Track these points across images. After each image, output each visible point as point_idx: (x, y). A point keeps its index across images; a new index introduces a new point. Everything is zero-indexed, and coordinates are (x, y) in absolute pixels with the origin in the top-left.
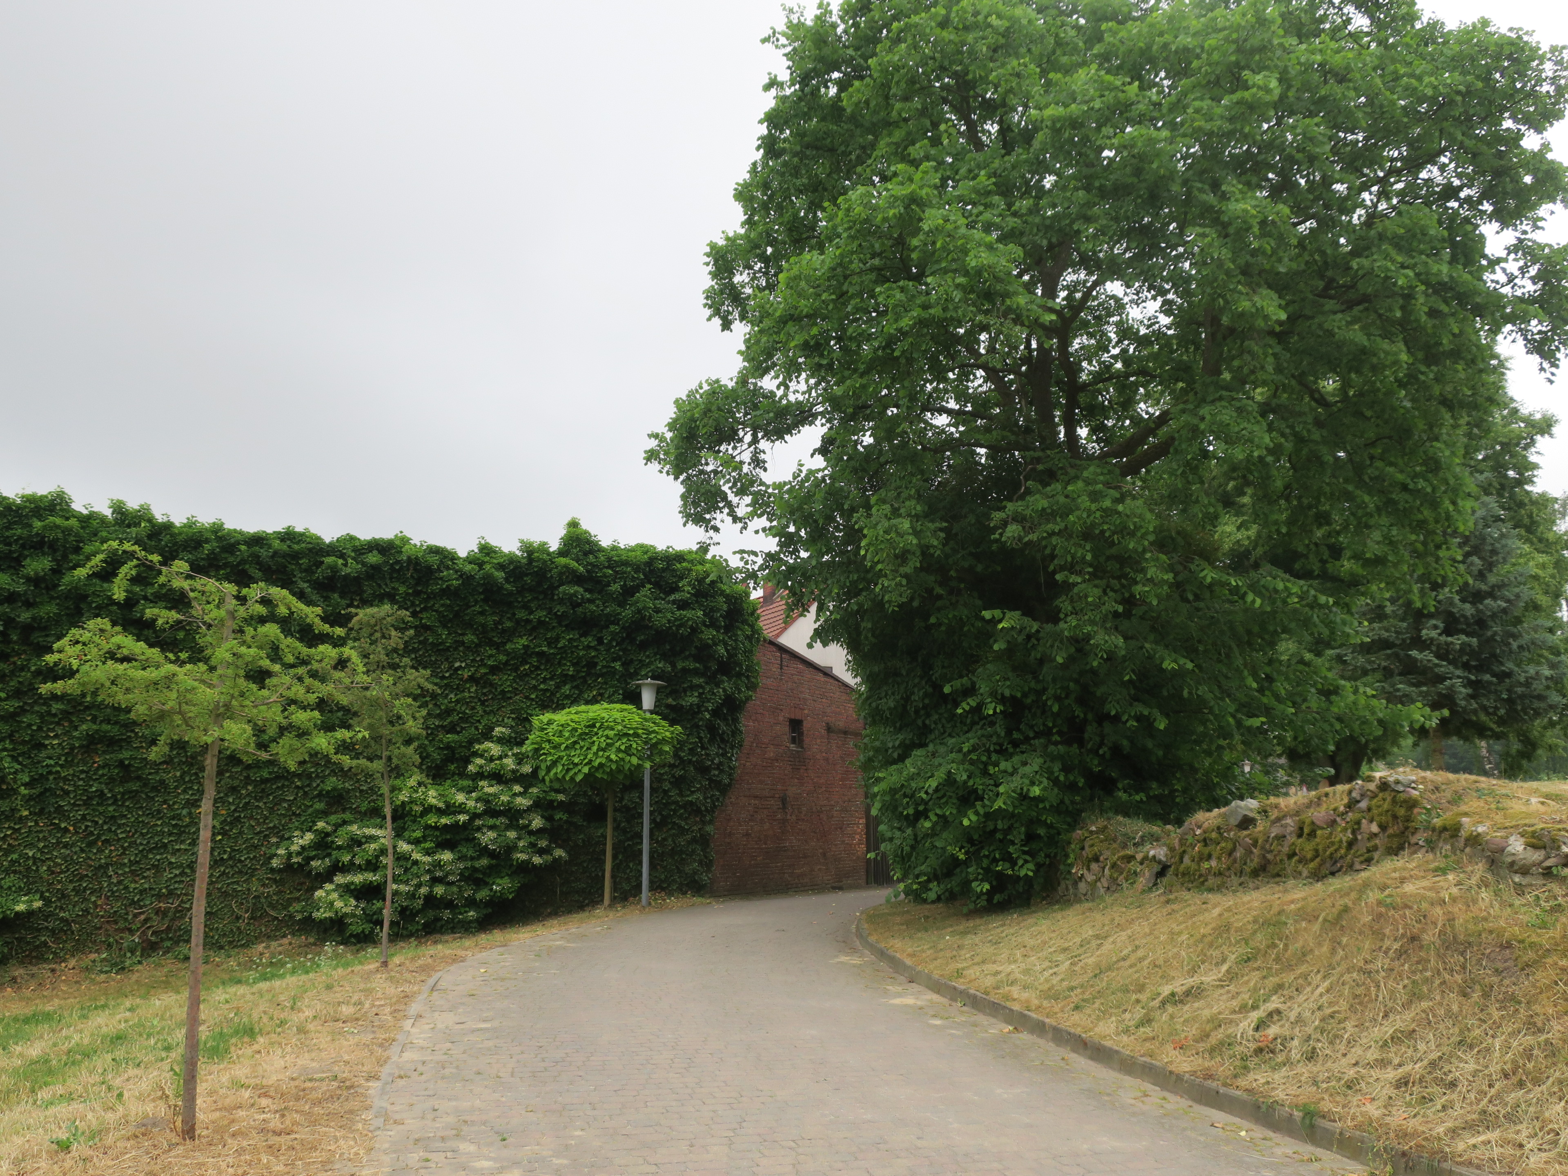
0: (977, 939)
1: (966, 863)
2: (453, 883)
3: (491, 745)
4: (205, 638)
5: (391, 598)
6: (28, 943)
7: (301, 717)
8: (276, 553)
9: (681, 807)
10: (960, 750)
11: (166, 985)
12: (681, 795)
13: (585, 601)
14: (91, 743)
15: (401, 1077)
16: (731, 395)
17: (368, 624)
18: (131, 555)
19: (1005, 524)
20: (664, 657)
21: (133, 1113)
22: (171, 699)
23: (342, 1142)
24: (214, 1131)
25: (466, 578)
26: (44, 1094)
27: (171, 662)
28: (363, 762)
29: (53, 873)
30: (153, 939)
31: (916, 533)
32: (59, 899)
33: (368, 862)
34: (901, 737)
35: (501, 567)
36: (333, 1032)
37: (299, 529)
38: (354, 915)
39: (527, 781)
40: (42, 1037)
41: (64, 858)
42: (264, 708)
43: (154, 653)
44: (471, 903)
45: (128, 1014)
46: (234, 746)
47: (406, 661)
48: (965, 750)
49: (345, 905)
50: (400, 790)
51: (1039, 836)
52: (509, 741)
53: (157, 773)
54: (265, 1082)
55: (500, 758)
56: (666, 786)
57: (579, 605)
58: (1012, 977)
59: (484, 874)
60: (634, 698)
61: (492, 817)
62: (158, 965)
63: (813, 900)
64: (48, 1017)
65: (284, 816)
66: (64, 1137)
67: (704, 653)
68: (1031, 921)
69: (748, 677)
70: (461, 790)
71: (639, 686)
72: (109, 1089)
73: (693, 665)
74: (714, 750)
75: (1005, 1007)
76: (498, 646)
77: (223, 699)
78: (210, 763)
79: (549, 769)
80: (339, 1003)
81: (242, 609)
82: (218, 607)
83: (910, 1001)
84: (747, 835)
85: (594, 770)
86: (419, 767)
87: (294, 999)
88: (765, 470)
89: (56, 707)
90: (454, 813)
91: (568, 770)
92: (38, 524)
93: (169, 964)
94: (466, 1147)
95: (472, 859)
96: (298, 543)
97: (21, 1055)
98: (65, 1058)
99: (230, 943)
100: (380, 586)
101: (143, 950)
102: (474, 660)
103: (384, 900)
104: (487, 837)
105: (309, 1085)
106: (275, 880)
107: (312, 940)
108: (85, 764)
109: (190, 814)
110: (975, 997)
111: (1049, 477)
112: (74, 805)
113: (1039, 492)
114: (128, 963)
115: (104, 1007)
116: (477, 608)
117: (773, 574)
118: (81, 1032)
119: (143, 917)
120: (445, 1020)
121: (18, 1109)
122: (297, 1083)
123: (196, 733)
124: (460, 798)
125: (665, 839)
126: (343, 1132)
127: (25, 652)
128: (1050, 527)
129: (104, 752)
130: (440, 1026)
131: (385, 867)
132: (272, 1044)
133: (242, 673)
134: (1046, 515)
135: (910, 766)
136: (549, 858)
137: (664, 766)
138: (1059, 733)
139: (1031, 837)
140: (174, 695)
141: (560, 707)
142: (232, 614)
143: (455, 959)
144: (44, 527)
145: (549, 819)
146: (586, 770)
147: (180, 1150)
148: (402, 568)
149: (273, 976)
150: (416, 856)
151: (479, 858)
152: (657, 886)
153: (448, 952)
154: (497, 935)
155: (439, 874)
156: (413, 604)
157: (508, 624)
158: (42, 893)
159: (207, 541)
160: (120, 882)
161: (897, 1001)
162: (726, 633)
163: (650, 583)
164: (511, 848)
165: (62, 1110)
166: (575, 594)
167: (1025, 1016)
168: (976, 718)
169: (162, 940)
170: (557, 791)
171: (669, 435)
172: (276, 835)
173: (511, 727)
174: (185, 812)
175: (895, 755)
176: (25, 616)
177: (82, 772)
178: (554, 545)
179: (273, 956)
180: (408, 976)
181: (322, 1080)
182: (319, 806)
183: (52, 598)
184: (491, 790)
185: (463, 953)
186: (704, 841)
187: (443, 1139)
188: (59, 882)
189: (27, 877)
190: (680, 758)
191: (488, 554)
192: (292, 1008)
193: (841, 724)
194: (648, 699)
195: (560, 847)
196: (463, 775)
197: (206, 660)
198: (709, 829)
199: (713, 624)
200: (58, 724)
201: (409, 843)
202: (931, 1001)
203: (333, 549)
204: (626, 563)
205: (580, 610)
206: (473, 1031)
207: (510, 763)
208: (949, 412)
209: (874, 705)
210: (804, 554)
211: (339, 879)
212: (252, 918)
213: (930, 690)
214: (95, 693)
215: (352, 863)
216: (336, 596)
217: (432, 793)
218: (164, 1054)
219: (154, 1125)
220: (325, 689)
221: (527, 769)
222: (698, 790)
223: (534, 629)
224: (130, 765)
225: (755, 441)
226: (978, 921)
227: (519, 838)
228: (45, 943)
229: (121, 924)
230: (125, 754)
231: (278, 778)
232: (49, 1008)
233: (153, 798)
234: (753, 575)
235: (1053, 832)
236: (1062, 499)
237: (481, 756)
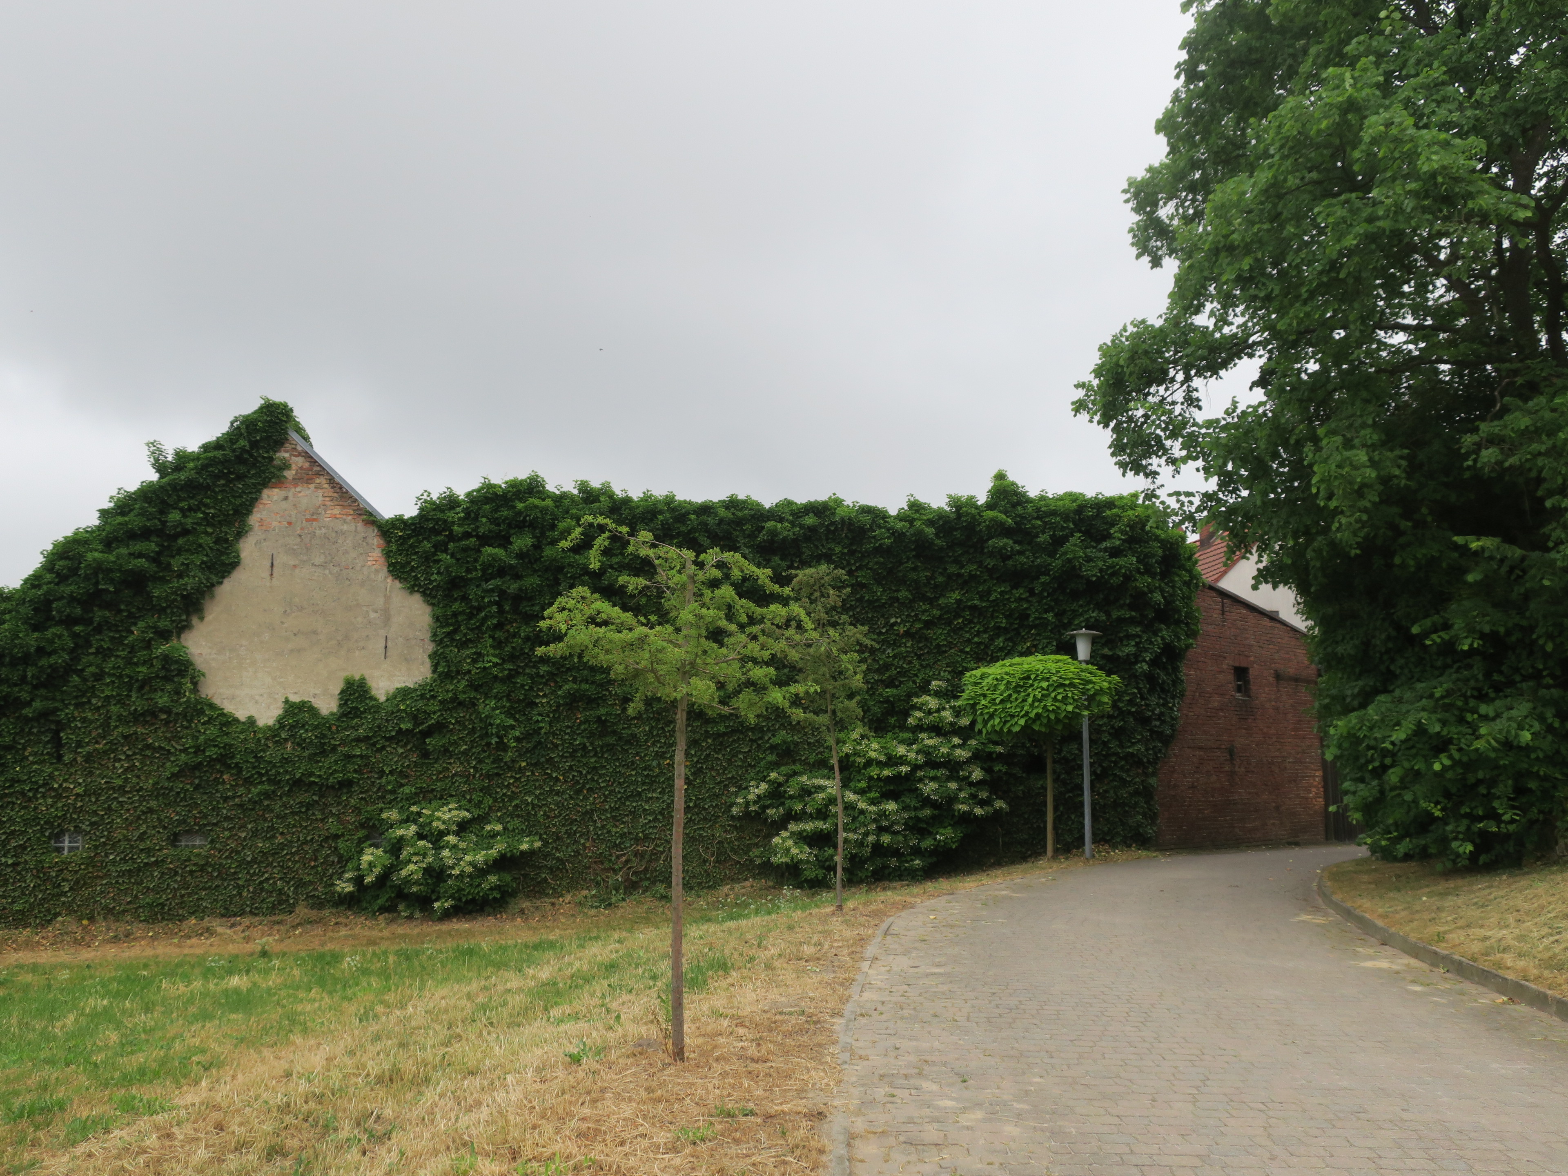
0: (1460, 901)
1: (1444, 821)
2: (898, 832)
3: (928, 698)
4: (670, 602)
5: (827, 558)
6: (532, 879)
7: (759, 673)
8: (721, 521)
9: (1122, 759)
10: (1431, 696)
11: (646, 920)
12: (1121, 746)
13: (1014, 553)
14: (574, 701)
15: (862, 1015)
16: (1160, 335)
17: (808, 584)
18: (602, 528)
19: (1478, 447)
20: (1098, 607)
21: (630, 1034)
22: (644, 659)
23: (813, 1073)
24: (700, 1055)
25: (898, 536)
26: (555, 1012)
27: (643, 624)
28: (811, 716)
29: (548, 817)
30: (633, 878)
31: (1373, 463)
32: (555, 841)
33: (819, 811)
34: (1360, 683)
35: (931, 523)
36: (797, 971)
37: (741, 497)
38: (808, 862)
39: (966, 733)
40: (548, 962)
41: (557, 804)
42: (724, 665)
43: (628, 617)
44: (917, 852)
45: (617, 945)
46: (700, 701)
47: (844, 618)
48: (1437, 695)
49: (800, 852)
50: (844, 743)
51: (1530, 790)
52: (946, 694)
53: (629, 728)
54: (740, 1013)
55: (938, 711)
56: (1105, 737)
57: (1009, 557)
58: (1503, 944)
59: (927, 823)
60: (1070, 649)
61: (933, 768)
62: (639, 903)
63: (1269, 855)
64: (552, 945)
65: (741, 767)
66: (575, 1051)
67: (1140, 601)
68: (1524, 882)
69: (1187, 624)
70: (902, 742)
71: (1073, 637)
72: (608, 1011)
73: (1128, 614)
74: (1154, 700)
75: (1497, 976)
76: (931, 601)
77: (688, 658)
78: (681, 717)
79: (985, 722)
80: (801, 943)
81: (700, 573)
82: (679, 572)
83: (1384, 964)
84: (1193, 787)
85: (1031, 722)
86: (862, 720)
87: (761, 938)
88: (1200, 408)
89: (543, 669)
90: (896, 764)
91: (1006, 722)
92: (520, 506)
93: (648, 902)
94: (928, 1086)
95: (916, 809)
96: (741, 510)
97: (534, 977)
98: (569, 982)
99: (700, 884)
100: (817, 547)
101: (626, 888)
102: (908, 616)
103: (835, 847)
104: (929, 788)
105: (778, 1017)
106: (735, 827)
107: (771, 884)
108: (569, 720)
109: (659, 765)
110: (1460, 963)
111: (1532, 389)
112: (562, 756)
113: (1518, 408)
114: (614, 899)
115: (597, 938)
116: (910, 565)
117: (1214, 515)
118: (580, 959)
119: (624, 859)
120: (902, 963)
121: (536, 1024)
122: (769, 1015)
123: (667, 690)
124: (901, 750)
125: (1106, 791)
126: (813, 1064)
127: (516, 620)
128: (1535, 447)
129: (584, 709)
130: (895, 968)
131: (835, 815)
132: (743, 978)
133: (704, 633)
134: (1530, 434)
135: (1372, 712)
136: (990, 809)
137: (1102, 717)
138: (1552, 676)
139: (1520, 791)
140: (647, 655)
141: (994, 660)
142: (692, 578)
143: (905, 906)
144: (526, 507)
145: (988, 770)
146: (1022, 722)
147: (672, 1070)
148: (836, 529)
149: (740, 916)
150: (862, 805)
151: (922, 808)
152: (1100, 839)
153: (897, 898)
154: (944, 884)
155: (885, 823)
156: (849, 563)
157: (941, 579)
158: (541, 835)
159: (661, 512)
160: (603, 827)
161: (1369, 964)
162: (1162, 579)
163: (1080, 531)
164: (952, 799)
165: (570, 1027)
166: (1004, 547)
167: (1521, 986)
168: (1449, 661)
169: (641, 880)
170: (996, 743)
171: (1095, 382)
172: (735, 785)
173: (948, 680)
174: (655, 763)
175: (1356, 703)
176: (513, 587)
177: (568, 727)
178: (982, 499)
179: (737, 897)
180: (862, 920)
181: (790, 1014)
182: (772, 758)
183: (535, 571)
184: (930, 742)
185: (912, 900)
186: (1147, 793)
187: (906, 1077)
188: (554, 825)
189: (528, 821)
190: (1119, 709)
191: (917, 511)
192: (759, 946)
193: (1291, 671)
194: (1083, 649)
195: (1001, 798)
196: (903, 727)
197: (671, 621)
198: (1153, 781)
199: (1148, 571)
200: (546, 684)
201: (855, 793)
202: (1408, 965)
203: (774, 514)
204: (1054, 513)
205: (1010, 563)
206: (927, 975)
207: (947, 715)
208: (1405, 328)
209: (1329, 650)
210: (1245, 493)
211: (793, 827)
212: (717, 861)
213: (1394, 633)
214: (580, 656)
215: (803, 811)
216: (777, 558)
217: (875, 745)
218: (651, 983)
219: (649, 1045)
220: (779, 647)
221: (965, 721)
222: (1139, 741)
223: (966, 583)
224: (606, 720)
225: (1188, 379)
226: (1460, 882)
227: (960, 789)
228: (545, 880)
229: (607, 865)
230: (602, 711)
231: (734, 731)
232: (552, 937)
233: (627, 750)
234: (1190, 517)
235: (1547, 785)
236: (1548, 415)
237: (920, 709)
